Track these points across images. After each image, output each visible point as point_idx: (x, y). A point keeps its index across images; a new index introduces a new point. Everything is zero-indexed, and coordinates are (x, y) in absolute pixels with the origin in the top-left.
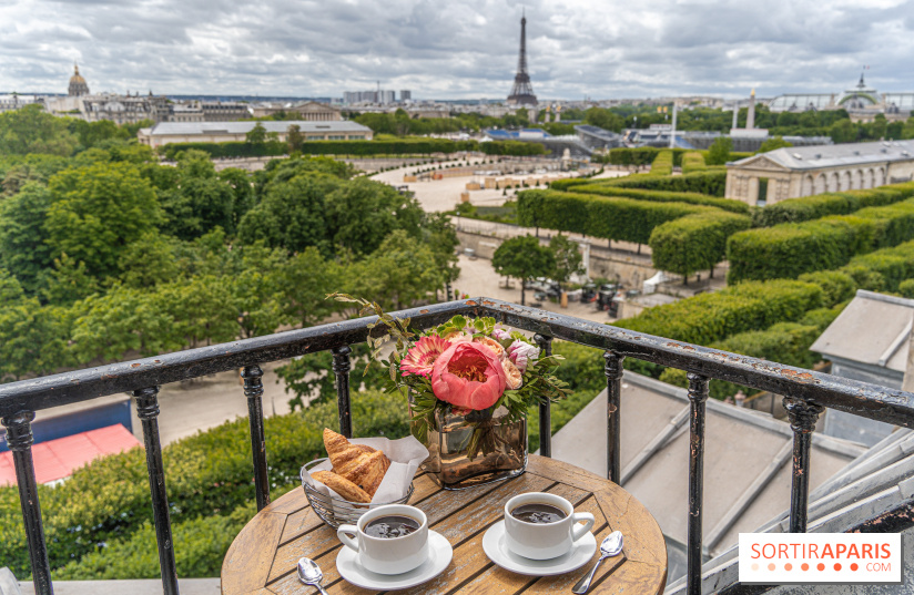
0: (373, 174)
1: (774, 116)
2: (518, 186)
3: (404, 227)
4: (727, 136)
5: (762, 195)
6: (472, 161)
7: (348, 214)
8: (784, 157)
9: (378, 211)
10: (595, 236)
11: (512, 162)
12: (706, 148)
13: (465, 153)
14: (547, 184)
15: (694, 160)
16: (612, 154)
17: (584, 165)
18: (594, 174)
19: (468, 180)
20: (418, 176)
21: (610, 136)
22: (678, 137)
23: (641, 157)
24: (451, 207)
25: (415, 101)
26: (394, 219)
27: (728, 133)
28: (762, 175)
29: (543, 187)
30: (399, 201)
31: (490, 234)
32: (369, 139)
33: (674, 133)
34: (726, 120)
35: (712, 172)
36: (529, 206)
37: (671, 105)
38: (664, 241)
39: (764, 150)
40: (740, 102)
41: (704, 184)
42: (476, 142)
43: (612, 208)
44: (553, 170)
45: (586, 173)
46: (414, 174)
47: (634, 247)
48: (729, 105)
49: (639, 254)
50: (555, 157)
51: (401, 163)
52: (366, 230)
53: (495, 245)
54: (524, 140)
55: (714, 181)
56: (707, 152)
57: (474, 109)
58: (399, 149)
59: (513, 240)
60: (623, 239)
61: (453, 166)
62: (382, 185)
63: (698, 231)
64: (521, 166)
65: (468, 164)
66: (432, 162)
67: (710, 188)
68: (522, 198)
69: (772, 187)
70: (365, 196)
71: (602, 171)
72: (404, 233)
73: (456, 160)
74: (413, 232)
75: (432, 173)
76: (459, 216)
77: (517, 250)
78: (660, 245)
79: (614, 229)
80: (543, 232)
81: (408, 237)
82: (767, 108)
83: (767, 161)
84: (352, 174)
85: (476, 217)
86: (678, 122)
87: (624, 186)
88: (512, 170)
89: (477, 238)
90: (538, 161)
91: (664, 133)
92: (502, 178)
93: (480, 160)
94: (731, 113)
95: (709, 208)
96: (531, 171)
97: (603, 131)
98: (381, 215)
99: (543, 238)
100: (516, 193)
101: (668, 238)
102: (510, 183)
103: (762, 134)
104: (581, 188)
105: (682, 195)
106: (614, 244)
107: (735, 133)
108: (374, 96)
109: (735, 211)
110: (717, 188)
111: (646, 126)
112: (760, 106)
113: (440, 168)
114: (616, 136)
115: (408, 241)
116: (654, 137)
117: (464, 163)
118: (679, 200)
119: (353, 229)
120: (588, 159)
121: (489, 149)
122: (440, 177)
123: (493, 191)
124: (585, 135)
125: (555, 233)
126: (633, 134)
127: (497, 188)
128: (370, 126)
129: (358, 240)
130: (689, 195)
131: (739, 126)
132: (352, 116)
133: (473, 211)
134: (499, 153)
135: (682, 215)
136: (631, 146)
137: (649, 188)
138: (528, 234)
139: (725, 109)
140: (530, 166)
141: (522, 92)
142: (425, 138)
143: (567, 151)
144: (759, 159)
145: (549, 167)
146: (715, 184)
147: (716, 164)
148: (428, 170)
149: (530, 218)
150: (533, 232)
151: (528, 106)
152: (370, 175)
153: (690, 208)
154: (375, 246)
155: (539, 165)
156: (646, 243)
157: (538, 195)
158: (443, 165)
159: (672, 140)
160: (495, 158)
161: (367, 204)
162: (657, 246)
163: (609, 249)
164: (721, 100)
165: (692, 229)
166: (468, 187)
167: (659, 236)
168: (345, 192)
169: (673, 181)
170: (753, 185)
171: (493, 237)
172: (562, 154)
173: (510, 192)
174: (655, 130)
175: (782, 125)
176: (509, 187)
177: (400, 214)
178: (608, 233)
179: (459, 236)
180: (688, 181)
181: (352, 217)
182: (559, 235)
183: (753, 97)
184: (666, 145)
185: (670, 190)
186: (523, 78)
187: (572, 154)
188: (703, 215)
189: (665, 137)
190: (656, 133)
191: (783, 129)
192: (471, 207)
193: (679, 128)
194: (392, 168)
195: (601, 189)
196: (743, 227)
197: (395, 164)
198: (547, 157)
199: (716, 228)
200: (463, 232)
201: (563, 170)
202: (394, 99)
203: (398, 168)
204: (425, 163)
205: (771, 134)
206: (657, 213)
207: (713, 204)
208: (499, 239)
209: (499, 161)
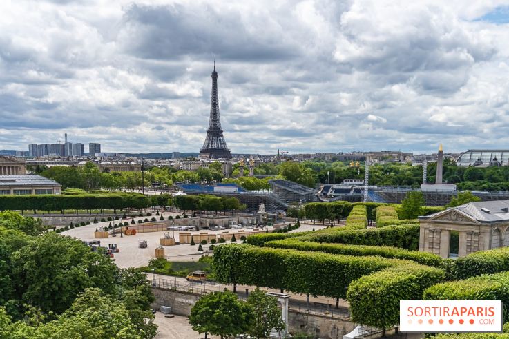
0: (63, 230)
1: (461, 170)
2: (213, 241)
3: (97, 285)
4: (418, 190)
5: (454, 247)
6: (166, 215)
7: (37, 271)
8: (473, 211)
9: (69, 268)
10: (293, 291)
11: (207, 217)
12: (399, 203)
13: (158, 207)
14: (243, 238)
15: (388, 214)
16: (307, 207)
17: (280, 219)
18: (290, 228)
19: (162, 235)
20: (111, 231)
21: (305, 191)
22: (370, 191)
23: (334, 212)
24: (146, 263)
25: (105, 154)
26: (86, 276)
27: (419, 188)
28: (452, 228)
29: (239, 242)
30: (90, 257)
31: (186, 290)
32: (57, 194)
33: (366, 187)
34: (416, 175)
35: (405, 226)
36: (226, 261)
37: (363, 159)
38: (361, 294)
39: (455, 205)
40: (428, 158)
41: (398, 238)
42: (170, 197)
43: (310, 263)
44: (249, 225)
45: (282, 227)
46: (106, 229)
47: (332, 301)
48: (418, 161)
49: (337, 308)
50: (250, 212)
51: (93, 218)
52: (57, 289)
53: (192, 301)
54: (219, 194)
55: (408, 234)
56: (400, 206)
57: (167, 163)
58: (89, 204)
59: (211, 296)
60: (321, 294)
61: (146, 221)
62: (73, 241)
63: (394, 284)
64: (216, 221)
65: (162, 219)
66: (124, 217)
67: (404, 241)
68: (218, 253)
69: (463, 239)
70: (54, 254)
71: (298, 226)
72: (97, 291)
73: (149, 215)
74: (107, 289)
75: (124, 228)
76: (154, 272)
77: (215, 306)
78: (357, 298)
79: (312, 284)
80: (241, 288)
81: (102, 295)
82: (454, 164)
83: (458, 214)
84: (40, 230)
85: (171, 273)
86: (370, 177)
87: (321, 240)
88: (208, 225)
89: (174, 294)
90: (233, 216)
91: (357, 187)
92: (198, 233)
93: (174, 215)
94: (421, 168)
95: (404, 261)
96: (227, 226)
97: (297, 186)
98: (72, 272)
99: (241, 294)
100: (211, 248)
101: (365, 292)
102: (206, 239)
103: (452, 188)
104: (277, 242)
105: (377, 248)
106: (312, 299)
107: (425, 187)
108: (61, 149)
109: (429, 264)
110: (410, 241)
111: (339, 181)
112: (447, 161)
113: (133, 222)
114: (311, 190)
115: (101, 299)
116: (348, 191)
117: (158, 218)
118: (374, 254)
119: (43, 288)
120: (283, 213)
121: (183, 204)
122: (134, 233)
123: (189, 246)
124: (280, 189)
125: (252, 288)
126: (327, 189)
127: (193, 243)
128: (58, 181)
129: (48, 299)
130: (384, 248)
131: (428, 181)
132: (39, 169)
133: (168, 267)
134: (193, 208)
135: (378, 269)
136: (326, 201)
137: (345, 243)
138: (226, 290)
139: (415, 164)
140: (226, 220)
141: (215, 146)
142: (117, 193)
143: (262, 206)
144: (449, 213)
145: (245, 222)
146: (409, 237)
147: (409, 218)
148: (121, 225)
149: (227, 273)
150: (230, 287)
151: (222, 161)
152: (58, 231)
153: (386, 261)
154: (67, 305)
155: (235, 220)
156: (344, 297)
157: (236, 250)
158: (136, 220)
159: (366, 194)
160: (189, 213)
161: (57, 262)
162: (355, 299)
163: (307, 304)
164: (411, 155)
165: (388, 282)
166: (163, 242)
167: (357, 289)
168: (33, 249)
169: (368, 235)
170: (445, 238)
171: (190, 294)
172: (257, 208)
173: (206, 247)
174: (347, 185)
175: (468, 179)
176: (204, 242)
177: (92, 271)
178: (306, 287)
179: (154, 292)
180: (382, 234)
181: (40, 275)
182: (257, 290)
183: (441, 152)
184: (360, 199)
185: (365, 243)
186: (215, 132)
187: (267, 208)
188: (399, 268)
189: (358, 191)
190: (350, 187)
191: (469, 183)
192: (166, 262)
193: (372, 183)
194: (83, 224)
195: (298, 243)
196: (437, 279)
197: (85, 219)
198: (242, 211)
199: (412, 281)
200: (159, 288)
201: (258, 225)
202: (83, 153)
203: (88, 223)
204: (117, 219)
205: (459, 188)
206: (353, 267)
207: (408, 258)
208: (196, 295)
209: (194, 216)
